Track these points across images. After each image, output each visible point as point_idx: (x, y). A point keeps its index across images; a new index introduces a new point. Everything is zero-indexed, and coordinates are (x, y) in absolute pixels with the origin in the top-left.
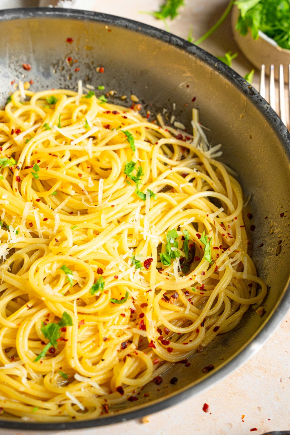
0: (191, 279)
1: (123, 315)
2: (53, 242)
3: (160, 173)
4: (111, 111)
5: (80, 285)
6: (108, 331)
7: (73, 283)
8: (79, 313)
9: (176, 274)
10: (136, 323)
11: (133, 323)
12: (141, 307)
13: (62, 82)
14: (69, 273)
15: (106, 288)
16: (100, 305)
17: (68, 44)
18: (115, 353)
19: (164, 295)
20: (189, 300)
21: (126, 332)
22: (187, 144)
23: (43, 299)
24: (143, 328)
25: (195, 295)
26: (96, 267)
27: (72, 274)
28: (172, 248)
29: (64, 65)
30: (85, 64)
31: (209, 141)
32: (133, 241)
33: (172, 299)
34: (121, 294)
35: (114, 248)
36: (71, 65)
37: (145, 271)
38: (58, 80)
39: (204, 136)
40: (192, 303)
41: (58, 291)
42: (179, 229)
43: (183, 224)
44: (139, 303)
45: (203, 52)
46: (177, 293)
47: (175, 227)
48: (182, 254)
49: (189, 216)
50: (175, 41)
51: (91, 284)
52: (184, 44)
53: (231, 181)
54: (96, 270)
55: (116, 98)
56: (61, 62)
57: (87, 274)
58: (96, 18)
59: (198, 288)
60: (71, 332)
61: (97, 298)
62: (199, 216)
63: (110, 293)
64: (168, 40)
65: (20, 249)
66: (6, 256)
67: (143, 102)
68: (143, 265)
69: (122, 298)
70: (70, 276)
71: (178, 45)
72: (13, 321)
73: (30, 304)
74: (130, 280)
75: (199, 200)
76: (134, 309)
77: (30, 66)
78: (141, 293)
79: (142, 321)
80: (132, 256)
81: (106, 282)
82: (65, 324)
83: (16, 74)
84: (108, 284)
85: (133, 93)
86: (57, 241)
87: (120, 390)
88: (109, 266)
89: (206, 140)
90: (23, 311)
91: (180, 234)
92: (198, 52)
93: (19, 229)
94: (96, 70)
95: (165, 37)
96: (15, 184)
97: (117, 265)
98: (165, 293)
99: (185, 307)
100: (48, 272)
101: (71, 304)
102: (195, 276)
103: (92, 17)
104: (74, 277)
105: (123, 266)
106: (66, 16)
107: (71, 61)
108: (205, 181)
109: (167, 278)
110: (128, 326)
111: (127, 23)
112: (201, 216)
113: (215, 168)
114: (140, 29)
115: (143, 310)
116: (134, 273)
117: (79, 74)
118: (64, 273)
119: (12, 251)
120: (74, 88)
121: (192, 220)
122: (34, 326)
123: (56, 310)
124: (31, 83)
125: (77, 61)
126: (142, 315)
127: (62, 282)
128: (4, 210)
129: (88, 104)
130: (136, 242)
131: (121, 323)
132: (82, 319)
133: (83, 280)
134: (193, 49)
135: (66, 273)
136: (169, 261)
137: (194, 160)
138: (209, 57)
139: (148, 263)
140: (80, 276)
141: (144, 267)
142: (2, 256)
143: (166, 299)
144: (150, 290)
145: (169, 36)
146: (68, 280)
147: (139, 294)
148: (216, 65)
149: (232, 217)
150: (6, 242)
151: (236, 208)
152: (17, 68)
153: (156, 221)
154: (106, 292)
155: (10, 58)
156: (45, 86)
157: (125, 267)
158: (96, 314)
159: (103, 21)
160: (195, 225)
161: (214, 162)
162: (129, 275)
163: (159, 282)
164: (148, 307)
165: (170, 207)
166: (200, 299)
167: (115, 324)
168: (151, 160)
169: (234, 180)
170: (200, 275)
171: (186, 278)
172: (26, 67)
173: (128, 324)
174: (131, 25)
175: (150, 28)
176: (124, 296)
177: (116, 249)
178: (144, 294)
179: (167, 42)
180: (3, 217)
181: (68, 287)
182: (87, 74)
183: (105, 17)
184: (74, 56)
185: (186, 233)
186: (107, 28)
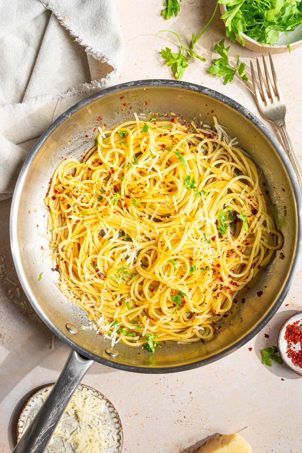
0: (239, 241)
1: (210, 275)
2: (160, 244)
3: (205, 170)
4: (163, 134)
5: (183, 269)
6: (204, 286)
7: (178, 268)
8: (187, 285)
9: (230, 239)
11: (215, 276)
12: (217, 267)
13: (124, 117)
16: (196, 276)
17: (122, 99)
18: (211, 296)
20: (241, 251)
21: (213, 283)
22: (215, 140)
24: (221, 279)
25: (243, 247)
26: (188, 256)
27: (176, 264)
28: (224, 223)
29: (122, 108)
30: (135, 103)
31: (228, 135)
32: (201, 224)
33: (231, 254)
34: (205, 265)
36: (127, 107)
37: (214, 244)
38: (121, 117)
39: (224, 132)
40: (243, 253)
41: (172, 276)
42: (225, 208)
43: (226, 204)
44: (215, 264)
46: (234, 250)
47: (222, 207)
48: (230, 222)
49: (230, 198)
50: (192, 88)
51: (189, 268)
52: (199, 89)
53: (247, 162)
54: (189, 258)
55: (161, 116)
57: (184, 261)
63: (199, 268)
65: (142, 249)
66: (137, 256)
67: (179, 115)
69: (207, 267)
74: (207, 256)
75: (233, 184)
80: (204, 237)
81: (196, 264)
82: (183, 295)
83: (94, 125)
84: (198, 265)
85: (171, 111)
86: (161, 242)
87: (219, 315)
89: (226, 134)
91: (226, 210)
92: (209, 93)
93: (137, 238)
94: (143, 105)
96: (125, 209)
97: (198, 249)
98: (227, 253)
99: (240, 257)
102: (241, 238)
104: (178, 265)
108: (233, 166)
109: (226, 244)
110: (212, 279)
111: (158, 83)
112: (236, 197)
113: (236, 153)
114: (167, 85)
115: (219, 269)
116: (208, 249)
117: (132, 109)
118: (172, 264)
119: (139, 253)
120: (133, 118)
121: (232, 199)
122: (167, 298)
123: (176, 289)
124: (105, 125)
125: (129, 104)
126: (219, 273)
127: (173, 268)
129: (147, 135)
130: (203, 224)
131: (209, 279)
132: (190, 288)
133: (183, 265)
135: (174, 264)
136: (224, 230)
137: (221, 149)
138: (218, 96)
139: (213, 239)
140: (181, 263)
142: (135, 257)
143: (228, 256)
144: (219, 257)
145: (188, 86)
147: (214, 260)
148: (224, 101)
149: (254, 191)
150: (134, 249)
151: (255, 182)
152: (94, 122)
153: (210, 207)
154: (197, 269)
156: (114, 123)
157: (202, 248)
158: (196, 282)
161: (234, 149)
163: (223, 248)
164: (222, 267)
165: (216, 194)
168: (196, 162)
169: (250, 161)
170: (244, 236)
171: (237, 240)
172: (100, 119)
176: (207, 265)
178: (217, 260)
179: (187, 90)
180: (126, 232)
181: (176, 271)
182: (138, 108)
183: (142, 83)
184: (127, 102)
185: (229, 209)
186: (145, 89)
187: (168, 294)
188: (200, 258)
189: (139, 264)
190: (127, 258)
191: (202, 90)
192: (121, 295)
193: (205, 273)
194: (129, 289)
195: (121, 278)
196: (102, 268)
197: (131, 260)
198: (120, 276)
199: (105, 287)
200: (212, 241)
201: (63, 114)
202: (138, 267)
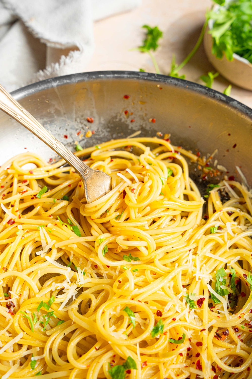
0: (240, 317)
1: (181, 354)
2: (116, 284)
5: (142, 327)
6: (167, 370)
7: (135, 324)
8: (142, 354)
9: (226, 312)
10: (193, 362)
11: (189, 361)
12: (196, 346)
14: (132, 315)
15: (165, 330)
16: (160, 346)
17: (125, 100)
19: (216, 333)
20: (239, 337)
21: (184, 371)
23: (110, 342)
24: (199, 367)
25: (244, 332)
26: (155, 308)
27: (134, 316)
28: (222, 287)
29: (122, 117)
30: (140, 116)
32: (186, 280)
33: (223, 336)
34: (178, 334)
35: (169, 288)
36: (128, 117)
37: (198, 310)
40: (242, 340)
41: (122, 333)
42: (226, 267)
43: (229, 262)
44: (194, 341)
45: (244, 107)
46: (228, 330)
47: (223, 265)
48: (230, 291)
49: (236, 255)
50: (219, 97)
51: (151, 327)
52: (226, 99)
54: (156, 312)
56: (119, 115)
57: (148, 315)
58: (149, 78)
59: (246, 324)
60: (135, 375)
61: (157, 339)
62: (244, 255)
63: (168, 334)
64: (213, 96)
65: (88, 288)
66: (76, 295)
68: (196, 303)
69: (180, 338)
70: (132, 318)
71: (221, 100)
72: (83, 363)
73: (97, 346)
74: (185, 320)
75: (244, 239)
76: (191, 347)
77: (93, 119)
78: (196, 332)
79: (199, 362)
80: (187, 295)
81: (165, 324)
82: (130, 367)
83: (81, 126)
84: (167, 326)
86: (120, 282)
88: (167, 308)
90: (92, 352)
91: (227, 271)
92: (239, 106)
93: (86, 270)
94: (149, 121)
95: (210, 94)
97: (174, 306)
98: (217, 331)
99: (236, 345)
100: (113, 313)
101: (135, 346)
102: (243, 314)
103: (146, 78)
104: (136, 319)
105: (179, 306)
106: (123, 78)
107: (127, 114)
108: (247, 219)
109: (218, 316)
110: (185, 365)
111: (176, 82)
112: (246, 255)
114: (187, 87)
115: (198, 350)
116: (189, 313)
118: (127, 315)
119: (81, 290)
121: (238, 258)
122: (102, 367)
123: (121, 353)
125: (132, 114)
126: (198, 355)
127: (126, 323)
128: (72, 252)
130: (189, 280)
131: (179, 362)
132: (145, 361)
133: (144, 321)
134: (235, 103)
135: (129, 315)
138: (249, 111)
139: (200, 302)
140: (141, 317)
141: (197, 306)
142: (72, 296)
143: (218, 336)
144: (204, 330)
145: (213, 92)
146: (131, 322)
147: (194, 333)
150: (75, 282)
152: (82, 121)
153: (206, 260)
154: (165, 334)
155: (76, 113)
157: (180, 307)
158: (156, 355)
159: (155, 81)
160: (240, 263)
162: (185, 315)
163: (211, 320)
164: (204, 347)
165: (217, 246)
166: (249, 335)
167: (173, 364)
170: (248, 313)
171: (235, 316)
172: (90, 120)
173: (185, 362)
174: (180, 83)
175: (196, 86)
176: (181, 336)
177: (171, 288)
178: (198, 334)
179: (211, 97)
180: (71, 258)
181: (131, 329)
182: (141, 124)
183: (158, 76)
184: (130, 110)
185: (233, 271)
186: (158, 86)
187: (105, 360)
188: (174, 317)
189: (75, 306)
190: (61, 292)
191: (230, 101)
192: (29, 348)
193: (175, 348)
194: (45, 342)
195: (39, 323)
196: (18, 297)
197: (64, 298)
198: (38, 319)
199: (8, 328)
200: (196, 306)
201: (49, 79)
202: (72, 310)
